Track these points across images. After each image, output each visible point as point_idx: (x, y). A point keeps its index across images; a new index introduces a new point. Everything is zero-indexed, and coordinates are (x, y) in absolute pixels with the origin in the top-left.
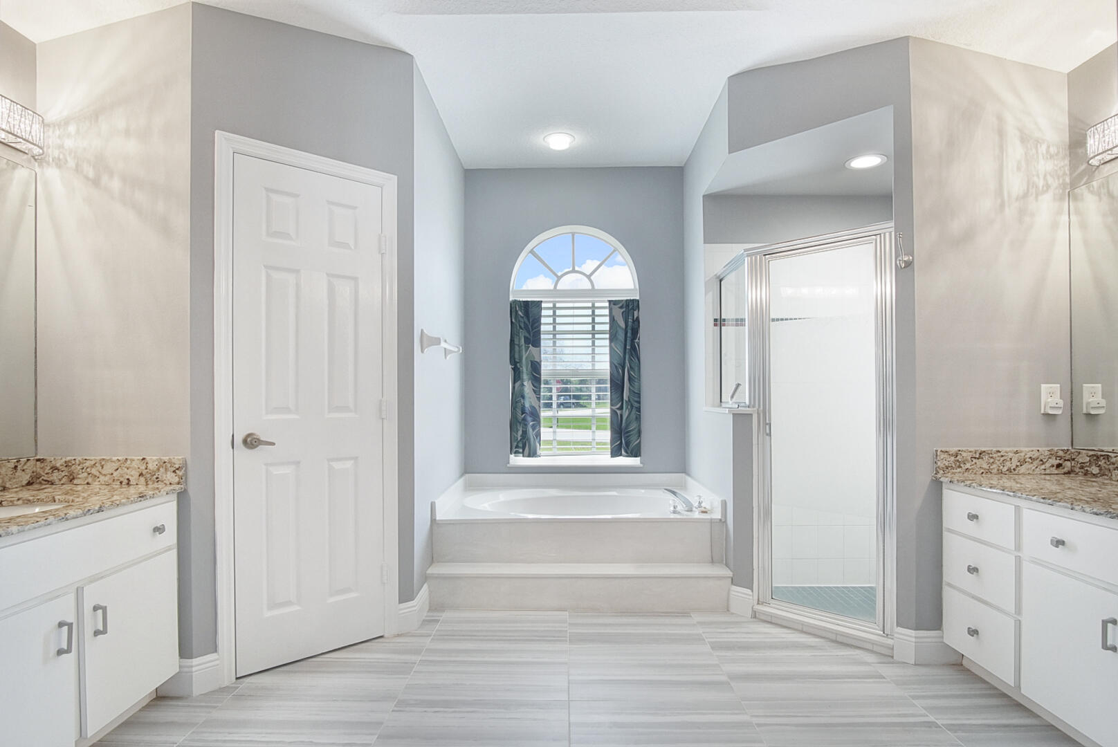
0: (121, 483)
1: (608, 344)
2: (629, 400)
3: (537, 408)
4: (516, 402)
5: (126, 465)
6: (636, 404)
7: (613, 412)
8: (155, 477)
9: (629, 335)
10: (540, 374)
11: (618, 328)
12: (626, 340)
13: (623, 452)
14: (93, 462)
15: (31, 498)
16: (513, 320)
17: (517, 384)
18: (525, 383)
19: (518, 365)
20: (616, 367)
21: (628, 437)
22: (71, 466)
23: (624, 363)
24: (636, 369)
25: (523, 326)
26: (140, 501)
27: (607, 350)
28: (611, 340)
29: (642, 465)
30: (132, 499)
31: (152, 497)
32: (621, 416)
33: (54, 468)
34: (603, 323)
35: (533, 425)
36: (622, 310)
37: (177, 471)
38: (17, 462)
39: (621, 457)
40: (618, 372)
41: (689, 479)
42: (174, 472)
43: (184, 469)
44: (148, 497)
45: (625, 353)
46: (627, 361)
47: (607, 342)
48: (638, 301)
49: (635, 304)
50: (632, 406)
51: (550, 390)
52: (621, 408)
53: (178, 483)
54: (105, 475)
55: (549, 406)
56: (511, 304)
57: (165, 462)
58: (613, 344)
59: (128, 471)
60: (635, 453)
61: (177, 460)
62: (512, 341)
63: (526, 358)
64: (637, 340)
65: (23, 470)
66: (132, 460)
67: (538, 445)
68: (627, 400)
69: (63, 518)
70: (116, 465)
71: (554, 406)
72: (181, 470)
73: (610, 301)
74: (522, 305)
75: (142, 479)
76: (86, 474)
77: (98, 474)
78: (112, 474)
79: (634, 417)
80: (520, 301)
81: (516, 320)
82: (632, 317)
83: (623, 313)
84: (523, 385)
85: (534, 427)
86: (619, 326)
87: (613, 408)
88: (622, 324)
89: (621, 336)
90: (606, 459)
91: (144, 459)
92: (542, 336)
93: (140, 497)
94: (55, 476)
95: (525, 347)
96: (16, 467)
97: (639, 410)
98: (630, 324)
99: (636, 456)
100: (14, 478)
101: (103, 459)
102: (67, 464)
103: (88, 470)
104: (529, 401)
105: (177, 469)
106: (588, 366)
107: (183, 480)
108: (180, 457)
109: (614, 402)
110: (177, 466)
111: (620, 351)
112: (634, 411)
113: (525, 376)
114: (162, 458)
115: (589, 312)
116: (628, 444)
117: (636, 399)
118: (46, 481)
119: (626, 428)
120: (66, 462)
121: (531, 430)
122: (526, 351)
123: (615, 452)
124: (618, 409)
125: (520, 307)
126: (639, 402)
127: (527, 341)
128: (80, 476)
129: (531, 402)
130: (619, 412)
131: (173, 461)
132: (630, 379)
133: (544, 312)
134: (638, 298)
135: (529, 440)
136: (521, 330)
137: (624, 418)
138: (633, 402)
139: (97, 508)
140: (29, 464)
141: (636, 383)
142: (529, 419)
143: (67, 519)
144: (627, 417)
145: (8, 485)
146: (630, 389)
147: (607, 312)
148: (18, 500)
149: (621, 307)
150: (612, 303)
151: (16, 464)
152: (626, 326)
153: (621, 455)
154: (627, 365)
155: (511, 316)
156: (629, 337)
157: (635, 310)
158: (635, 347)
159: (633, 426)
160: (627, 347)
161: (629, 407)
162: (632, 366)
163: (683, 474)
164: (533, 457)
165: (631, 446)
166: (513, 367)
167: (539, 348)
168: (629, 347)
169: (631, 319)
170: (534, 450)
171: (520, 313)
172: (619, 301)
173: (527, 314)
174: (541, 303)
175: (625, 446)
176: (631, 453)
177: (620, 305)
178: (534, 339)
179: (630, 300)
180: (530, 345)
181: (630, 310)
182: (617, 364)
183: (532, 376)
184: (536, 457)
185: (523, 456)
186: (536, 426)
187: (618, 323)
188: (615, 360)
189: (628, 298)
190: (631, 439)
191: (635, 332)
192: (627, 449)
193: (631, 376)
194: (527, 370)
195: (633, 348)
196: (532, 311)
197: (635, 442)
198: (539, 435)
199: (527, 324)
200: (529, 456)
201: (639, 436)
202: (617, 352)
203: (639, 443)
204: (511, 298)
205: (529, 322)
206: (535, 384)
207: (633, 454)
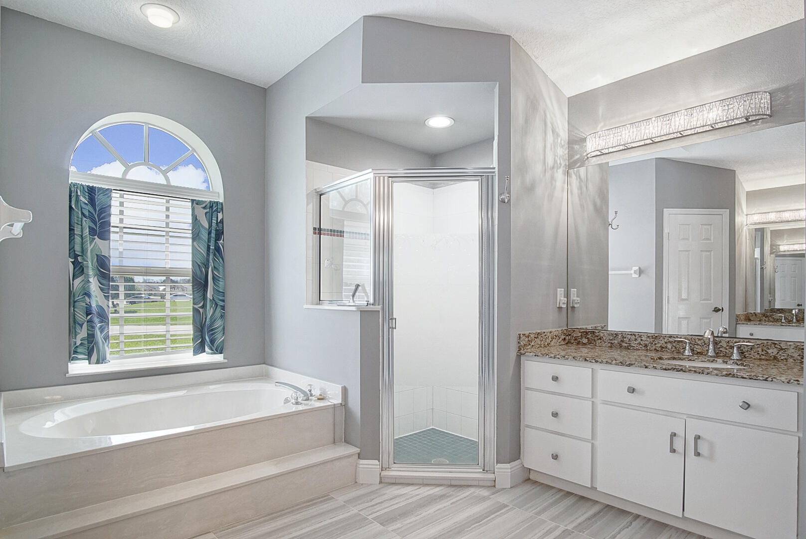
1: (191, 244)
2: (213, 299)
3: (106, 308)
4: (75, 302)
6: (221, 302)
7: (195, 311)
9: (213, 235)
10: (108, 271)
11: (202, 229)
12: (209, 241)
13: (207, 349)
17: (78, 281)
18: (91, 280)
19: (79, 258)
21: (212, 334)
23: (208, 260)
24: (221, 269)
25: (86, 214)
27: (190, 249)
28: (194, 239)
29: (226, 361)
32: (205, 314)
35: (101, 327)
36: (206, 211)
39: (205, 353)
40: (201, 271)
41: (274, 369)
45: (208, 255)
46: (211, 261)
48: (222, 204)
49: (220, 206)
50: (217, 305)
52: (204, 307)
56: (70, 187)
58: (195, 243)
63: (91, 250)
64: (221, 241)
67: (106, 348)
68: (212, 298)
73: (193, 201)
74: (87, 190)
79: (219, 315)
82: (216, 219)
84: (88, 281)
85: (102, 331)
86: (202, 226)
87: (196, 306)
88: (206, 225)
89: (204, 235)
90: (188, 358)
95: (90, 238)
97: (223, 308)
98: (214, 225)
99: (221, 353)
104: (97, 299)
109: (196, 301)
111: (203, 250)
112: (219, 309)
113: (91, 272)
115: (163, 208)
116: (212, 342)
117: (221, 298)
119: (211, 325)
121: (99, 333)
122: (91, 243)
123: (200, 348)
124: (200, 307)
125: (83, 192)
126: (224, 301)
127: (93, 232)
129: (97, 301)
130: (201, 310)
132: (214, 278)
134: (221, 200)
135: (97, 343)
136: (84, 219)
137: (208, 316)
138: (217, 301)
141: (220, 283)
142: (96, 320)
144: (212, 315)
146: (214, 288)
149: (204, 208)
150: (195, 203)
152: (210, 226)
153: (204, 351)
154: (211, 264)
155: (70, 201)
156: (213, 238)
157: (219, 212)
158: (219, 247)
159: (218, 323)
160: (211, 247)
161: (213, 306)
162: (215, 266)
163: (264, 365)
164: (102, 363)
165: (216, 344)
166: (73, 260)
167: (108, 241)
168: (213, 248)
169: (215, 220)
170: (103, 355)
171: (82, 199)
172: (203, 202)
173: (92, 201)
174: (111, 191)
175: (209, 343)
176: (216, 350)
177: (204, 205)
178: (101, 229)
179: (215, 202)
180: (96, 237)
181: (215, 211)
182: (199, 264)
183: (98, 272)
184: (105, 363)
185: (90, 363)
186: (105, 328)
187: (200, 223)
188: (198, 259)
189: (211, 200)
190: (216, 337)
191: (220, 234)
192: (212, 346)
193: (215, 276)
194: (92, 265)
195: (217, 249)
196: (99, 198)
197: (219, 339)
198: (107, 338)
199: (92, 213)
200: (98, 362)
201: (224, 333)
202: (200, 251)
203: (223, 340)
204: (70, 182)
205: (95, 210)
206: (103, 281)
207: (219, 351)
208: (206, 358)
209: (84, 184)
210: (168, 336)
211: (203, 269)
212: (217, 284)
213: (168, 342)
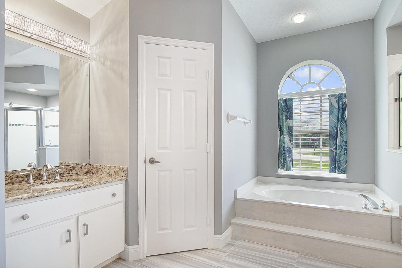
0: (109, 175)
1: (328, 117)
2: (340, 145)
3: (291, 148)
4: (281, 145)
5: (111, 168)
6: (344, 146)
7: (331, 151)
8: (118, 173)
9: (340, 111)
10: (292, 132)
11: (334, 109)
12: (338, 114)
13: (336, 171)
14: (102, 167)
15: (77, 179)
16: (280, 108)
17: (282, 137)
18: (285, 137)
19: (282, 128)
20: (333, 128)
21: (339, 163)
22: (97, 167)
23: (337, 126)
24: (344, 129)
25: (284, 110)
26: (105, 183)
27: (328, 120)
28: (330, 114)
29: (348, 178)
30: (101, 183)
31: (111, 182)
32: (336, 153)
33: (93, 168)
34: (326, 106)
35: (289, 156)
36: (336, 99)
37: (124, 172)
38: (82, 165)
39: (336, 173)
40: (334, 130)
41: (376, 188)
42: (123, 172)
43: (127, 171)
44: (109, 182)
45: (338, 120)
46: (339, 125)
47: (328, 116)
48: (346, 94)
49: (344, 95)
50: (342, 148)
51: (298, 140)
52: (336, 149)
53: (125, 177)
54: (105, 171)
55: (297, 147)
56: (278, 101)
57: (121, 168)
58: (331, 117)
59: (111, 171)
60: (343, 172)
61: (124, 167)
62: (279, 117)
63: (286, 125)
64: (345, 114)
65: (84, 168)
66: (112, 167)
67: (291, 165)
68: (339, 145)
69: (68, 190)
70: (108, 168)
71: (300, 147)
72: (125, 171)
73: (329, 95)
74: (284, 101)
75: (115, 174)
76: (100, 171)
77: (103, 171)
78: (107, 171)
79: (343, 153)
80: (283, 99)
81: (281, 107)
83: (337, 101)
84: (284, 137)
85: (289, 157)
86: (335, 107)
87: (331, 149)
88: (337, 107)
89: (336, 112)
90: (326, 174)
91: (115, 166)
92: (294, 115)
93: (105, 182)
94: (93, 171)
95: (285, 120)
96: (81, 167)
97: (346, 150)
98: (341, 106)
99: (344, 174)
100: (81, 171)
101: (105, 166)
102: (96, 167)
103: (101, 169)
104: (287, 144)
105: (124, 171)
106: (318, 128)
107: (126, 175)
108: (125, 166)
109: (331, 146)
110: (124, 170)
111: (335, 120)
112: (343, 150)
113: (285, 133)
114: (120, 166)
115: (319, 101)
116: (339, 167)
117: (344, 144)
118: (91, 172)
119: (338, 159)
120: (96, 166)
121: (288, 158)
122: (286, 122)
123: (332, 171)
124: (334, 149)
125: (283, 102)
126: (346, 146)
127: (286, 117)
128: (99, 171)
129: (288, 145)
130: (334, 151)
131: (123, 168)
132: (341, 134)
133: (294, 104)
134: (346, 92)
135: (287, 163)
136: (283, 112)
137: (337, 154)
138: (342, 146)
139: (84, 186)
140: (86, 166)
141: (344, 136)
142: (287, 153)
143: (69, 190)
144: (339, 153)
145: (79, 173)
146: (341, 139)
147: (328, 101)
148: (73, 179)
149: (336, 98)
150: (330, 96)
151: (82, 166)
152: (339, 107)
153: (335, 172)
154: (339, 127)
155: (279, 106)
156: (340, 113)
157: (344, 99)
158: (344, 117)
159: (343, 158)
160: (339, 118)
161: (340, 148)
162: (342, 127)
163: (373, 185)
164: (288, 171)
165: (341, 168)
166: (280, 129)
167: (292, 120)
168: (341, 118)
169: (341, 103)
170: (289, 167)
171: (283, 104)
172: (335, 95)
173: (286, 104)
174: (293, 99)
175: (337, 168)
176: (341, 172)
177: (335, 97)
178: (290, 116)
179: (341, 94)
180: (288, 119)
181: (341, 98)
182: (333, 127)
183: (289, 133)
184: (290, 171)
185: (284, 170)
186: (291, 156)
187: (334, 106)
188: (332, 125)
189: (339, 93)
190: (341, 165)
191: (344, 110)
192: (339, 170)
193: (341, 132)
194: (286, 131)
195: (343, 118)
196: (289, 103)
197: (343, 166)
198: (292, 161)
199: (286, 109)
200: (287, 170)
201: (346, 163)
202: (333, 120)
203: (346, 167)
204: (279, 98)
205: (287, 108)
206: (290, 137)
207: (342, 173)
208: (336, 175)
209: (283, 98)
210: (321, 162)
211: (335, 130)
212: (342, 137)
213: (321, 165)
